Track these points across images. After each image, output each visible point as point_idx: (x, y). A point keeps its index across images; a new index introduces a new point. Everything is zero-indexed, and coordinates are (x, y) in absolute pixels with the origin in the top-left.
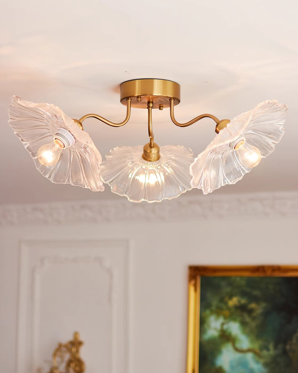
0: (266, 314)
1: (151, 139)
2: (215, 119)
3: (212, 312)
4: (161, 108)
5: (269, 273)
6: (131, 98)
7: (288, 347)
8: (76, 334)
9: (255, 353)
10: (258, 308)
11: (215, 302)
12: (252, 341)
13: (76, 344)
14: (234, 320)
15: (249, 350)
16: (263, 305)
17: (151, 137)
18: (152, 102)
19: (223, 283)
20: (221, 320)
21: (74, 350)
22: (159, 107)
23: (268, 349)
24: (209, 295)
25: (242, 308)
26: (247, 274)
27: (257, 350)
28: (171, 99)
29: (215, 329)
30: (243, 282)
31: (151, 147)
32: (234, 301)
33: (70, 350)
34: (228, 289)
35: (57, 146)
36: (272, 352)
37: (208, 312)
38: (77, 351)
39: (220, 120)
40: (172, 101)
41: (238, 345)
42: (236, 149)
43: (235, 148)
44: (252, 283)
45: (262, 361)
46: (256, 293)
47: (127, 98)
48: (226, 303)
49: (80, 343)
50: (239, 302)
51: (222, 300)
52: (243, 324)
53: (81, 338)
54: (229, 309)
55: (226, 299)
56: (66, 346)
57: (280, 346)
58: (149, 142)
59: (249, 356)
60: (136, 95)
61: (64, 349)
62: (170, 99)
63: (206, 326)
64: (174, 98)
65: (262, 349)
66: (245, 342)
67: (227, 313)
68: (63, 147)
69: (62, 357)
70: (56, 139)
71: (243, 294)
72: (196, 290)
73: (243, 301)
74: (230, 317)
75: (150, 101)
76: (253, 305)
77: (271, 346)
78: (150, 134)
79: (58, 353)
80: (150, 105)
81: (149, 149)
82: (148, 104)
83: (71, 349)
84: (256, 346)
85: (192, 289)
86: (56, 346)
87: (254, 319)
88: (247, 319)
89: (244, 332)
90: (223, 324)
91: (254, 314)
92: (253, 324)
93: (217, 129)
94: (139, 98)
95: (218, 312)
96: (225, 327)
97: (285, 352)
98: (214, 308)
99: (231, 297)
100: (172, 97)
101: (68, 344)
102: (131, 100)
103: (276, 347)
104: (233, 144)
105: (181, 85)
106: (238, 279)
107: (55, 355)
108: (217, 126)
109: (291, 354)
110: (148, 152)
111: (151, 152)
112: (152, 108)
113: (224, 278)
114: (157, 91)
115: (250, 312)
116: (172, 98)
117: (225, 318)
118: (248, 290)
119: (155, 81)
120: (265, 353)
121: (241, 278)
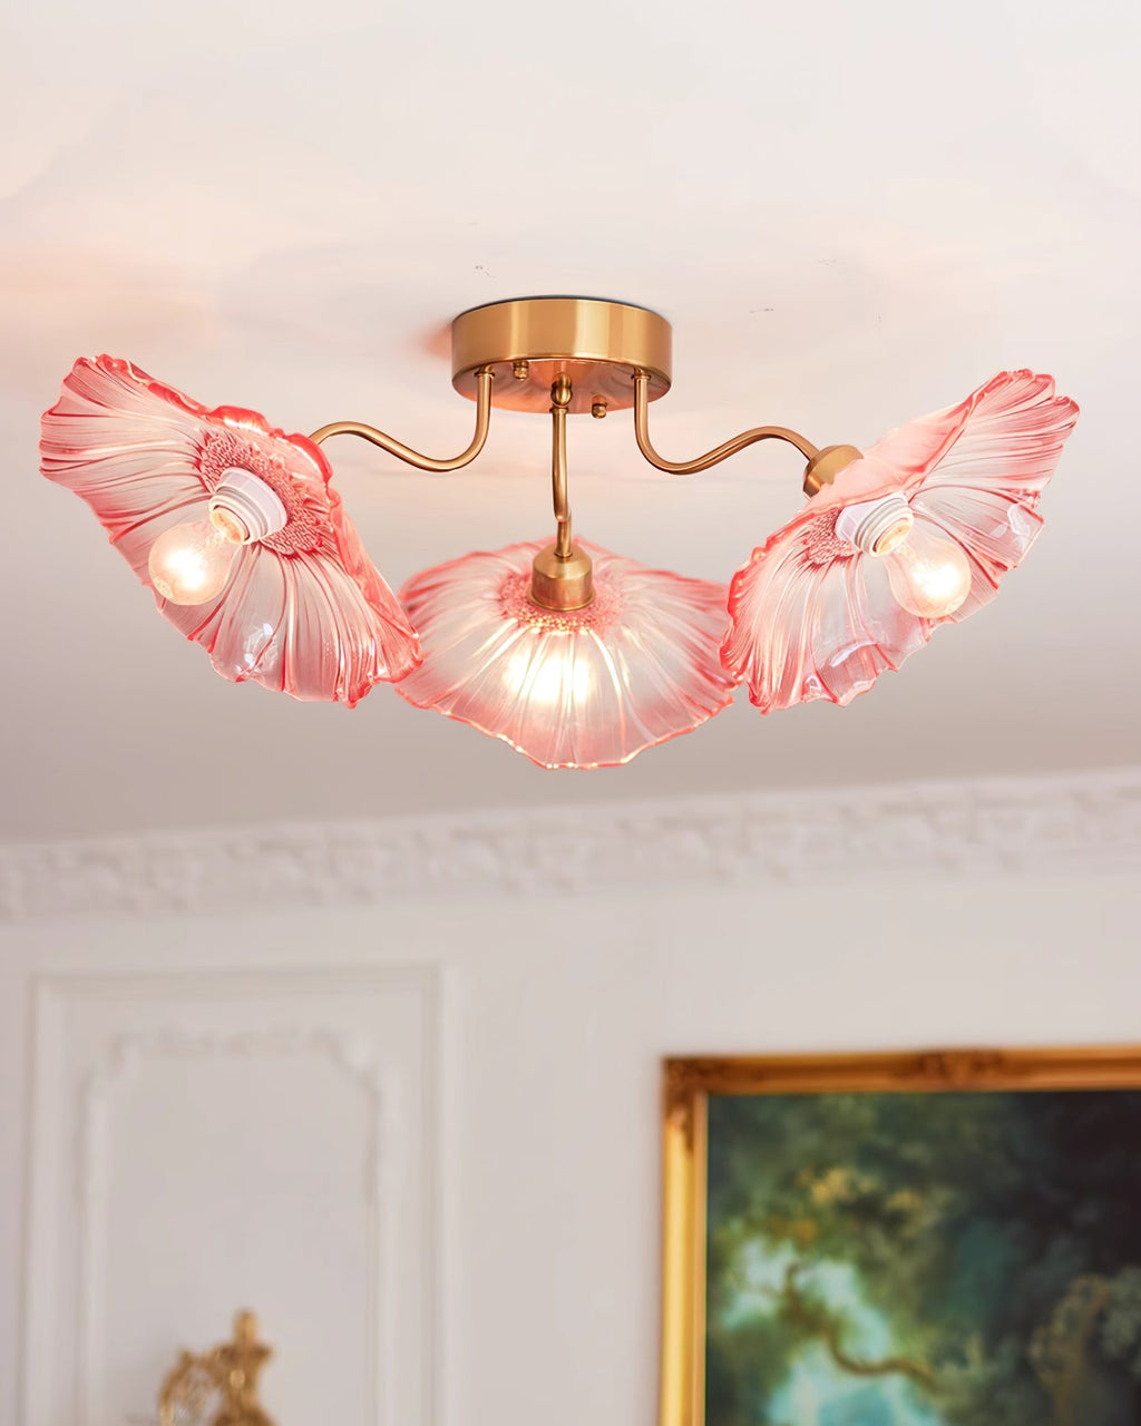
0: (953, 1229)
1: (560, 524)
2: (801, 444)
3: (752, 1226)
4: (599, 411)
5: (961, 1079)
6: (490, 369)
7: (1036, 1351)
8: (244, 1319)
9: (913, 1373)
10: (924, 1209)
11: (761, 1192)
12: (902, 1333)
13: (243, 1355)
14: (835, 1254)
15: (891, 1366)
16: (942, 1195)
17: (560, 517)
18: (569, 388)
19: (792, 1121)
20: (786, 1255)
21: (237, 1378)
22: (594, 406)
23: (961, 1360)
24: (740, 1162)
25: (863, 1211)
26: (881, 1084)
27: (923, 1366)
28: (640, 375)
29: (766, 1289)
30: (867, 1115)
31: (561, 559)
32: (833, 1186)
33: (221, 1381)
34: (811, 1141)
35: (223, 533)
36: (977, 1368)
37: (736, 1226)
38: (249, 1383)
39: (820, 447)
40: (643, 381)
41: (850, 1348)
42: (878, 549)
43: (875, 549)
44: (899, 1118)
45: (940, 1404)
46: (915, 1152)
47: (479, 369)
48: (804, 1193)
49: (260, 1354)
50: (853, 1185)
51: (788, 1182)
52: (869, 1268)
53: (264, 1334)
54: (814, 1213)
55: (804, 1177)
56: (207, 1364)
57: (1007, 1348)
58: (556, 541)
59: (894, 1387)
60: (512, 357)
61: (198, 1374)
62: (635, 373)
63: (729, 1279)
64: (649, 372)
65: (937, 1360)
66: (875, 1335)
67: (807, 1228)
68: (243, 536)
69: (193, 1406)
70: (217, 507)
71: (868, 1157)
72: (690, 1145)
73: (868, 1183)
74: (822, 1244)
75: (561, 382)
76: (903, 1199)
77: (974, 1350)
78: (558, 506)
79: (180, 1390)
80: (561, 396)
81: (554, 565)
82: (553, 393)
83: (228, 1375)
84: (918, 1348)
85: (676, 1141)
86: (170, 1362)
87: (907, 1247)
88: (884, 1249)
89: (872, 1298)
90: (792, 1271)
91: (909, 1232)
92: (906, 1268)
93: (811, 479)
94: (523, 369)
95: (775, 1226)
96: (801, 1280)
97: (1025, 1369)
98: (758, 1211)
99: (821, 1168)
100: (642, 364)
101: (215, 1353)
102: (493, 375)
103: (990, 1352)
104: (870, 534)
105: (673, 327)
106: (847, 1104)
107: (166, 1396)
108: (809, 469)
109: (1047, 1377)
110: (553, 576)
111: (561, 576)
112: (568, 410)
113: (794, 1099)
114: (589, 342)
115: (894, 1222)
116: (643, 368)
117: (801, 1246)
118: (885, 1141)
119: (583, 305)
120: (950, 1372)
121: (858, 1096)
